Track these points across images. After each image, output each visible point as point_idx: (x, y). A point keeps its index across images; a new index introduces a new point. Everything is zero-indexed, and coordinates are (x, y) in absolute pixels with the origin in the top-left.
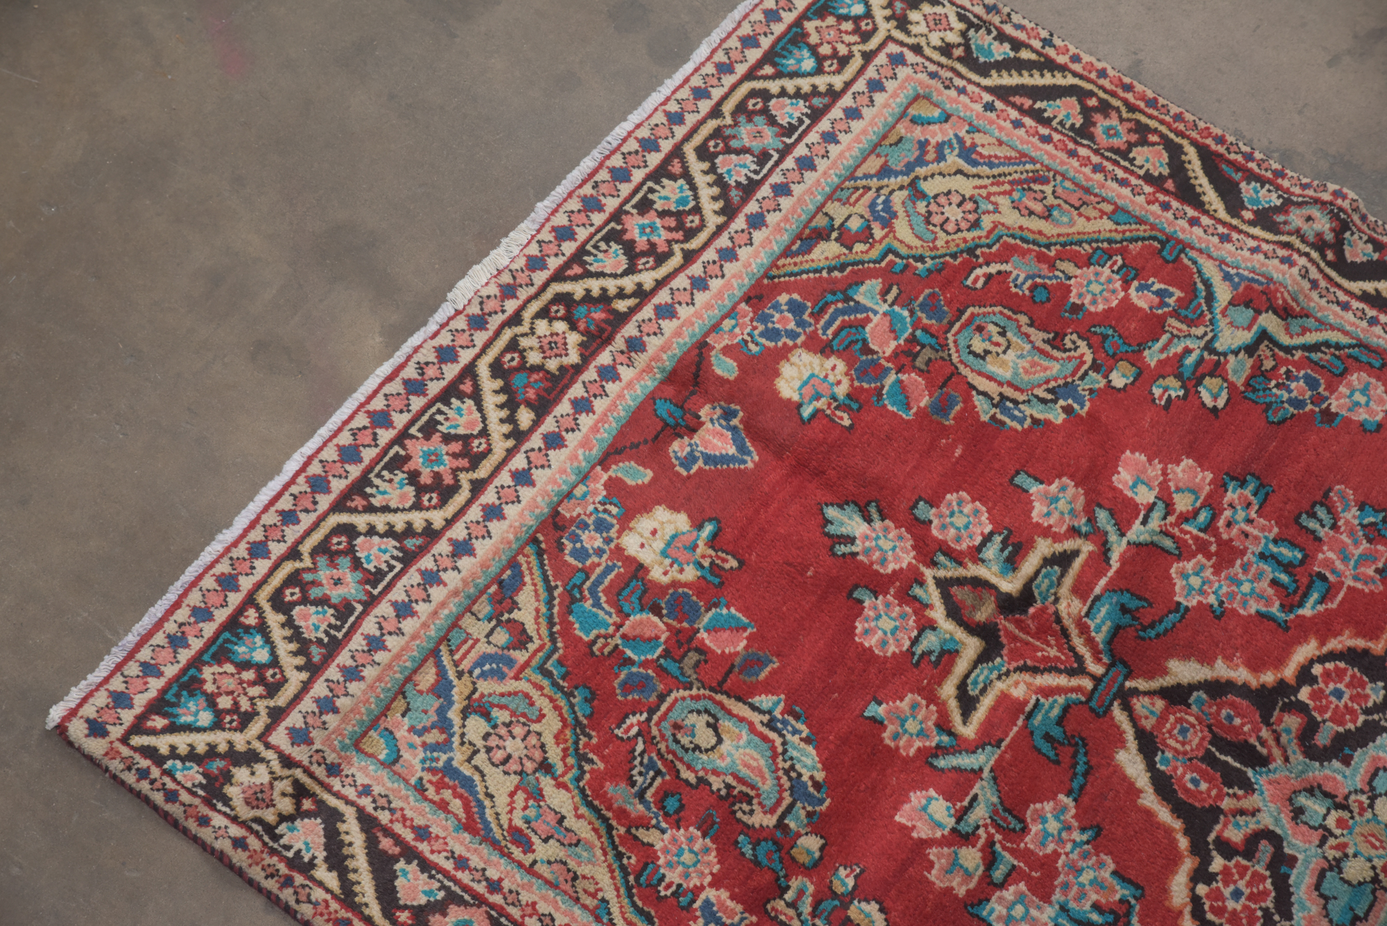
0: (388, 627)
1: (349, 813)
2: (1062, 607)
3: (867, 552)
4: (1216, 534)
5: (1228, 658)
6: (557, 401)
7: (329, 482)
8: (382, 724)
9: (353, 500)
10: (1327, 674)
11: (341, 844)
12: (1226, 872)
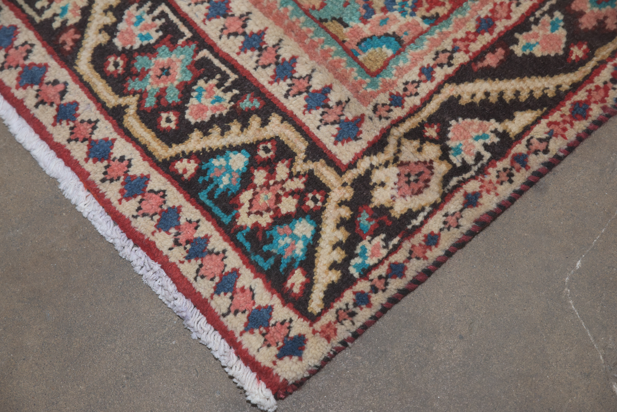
0: (236, 26)
1: (449, 91)
7: (33, 64)
8: (353, 46)
9: (64, 43)
11: (485, 102)
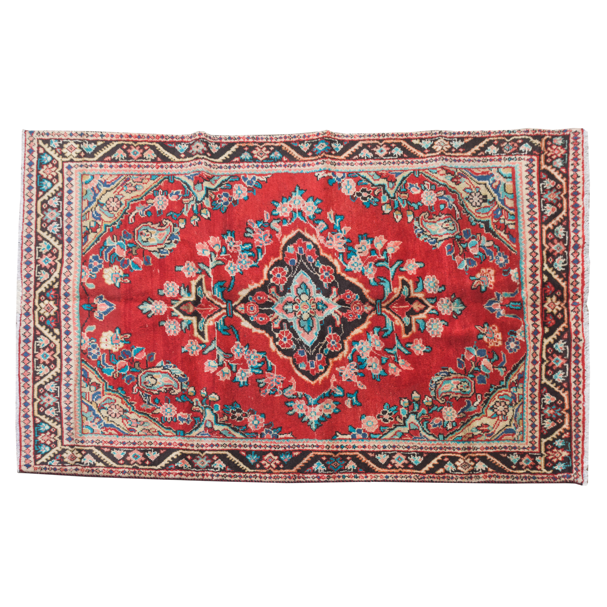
0: (68, 402)
1: (93, 448)
2: (207, 296)
3: (156, 312)
4: (229, 253)
5: (250, 283)
6: (60, 322)
7: (28, 378)
8: (84, 425)
9: (36, 378)
10: (273, 272)
11: (97, 456)
12: (280, 336)
